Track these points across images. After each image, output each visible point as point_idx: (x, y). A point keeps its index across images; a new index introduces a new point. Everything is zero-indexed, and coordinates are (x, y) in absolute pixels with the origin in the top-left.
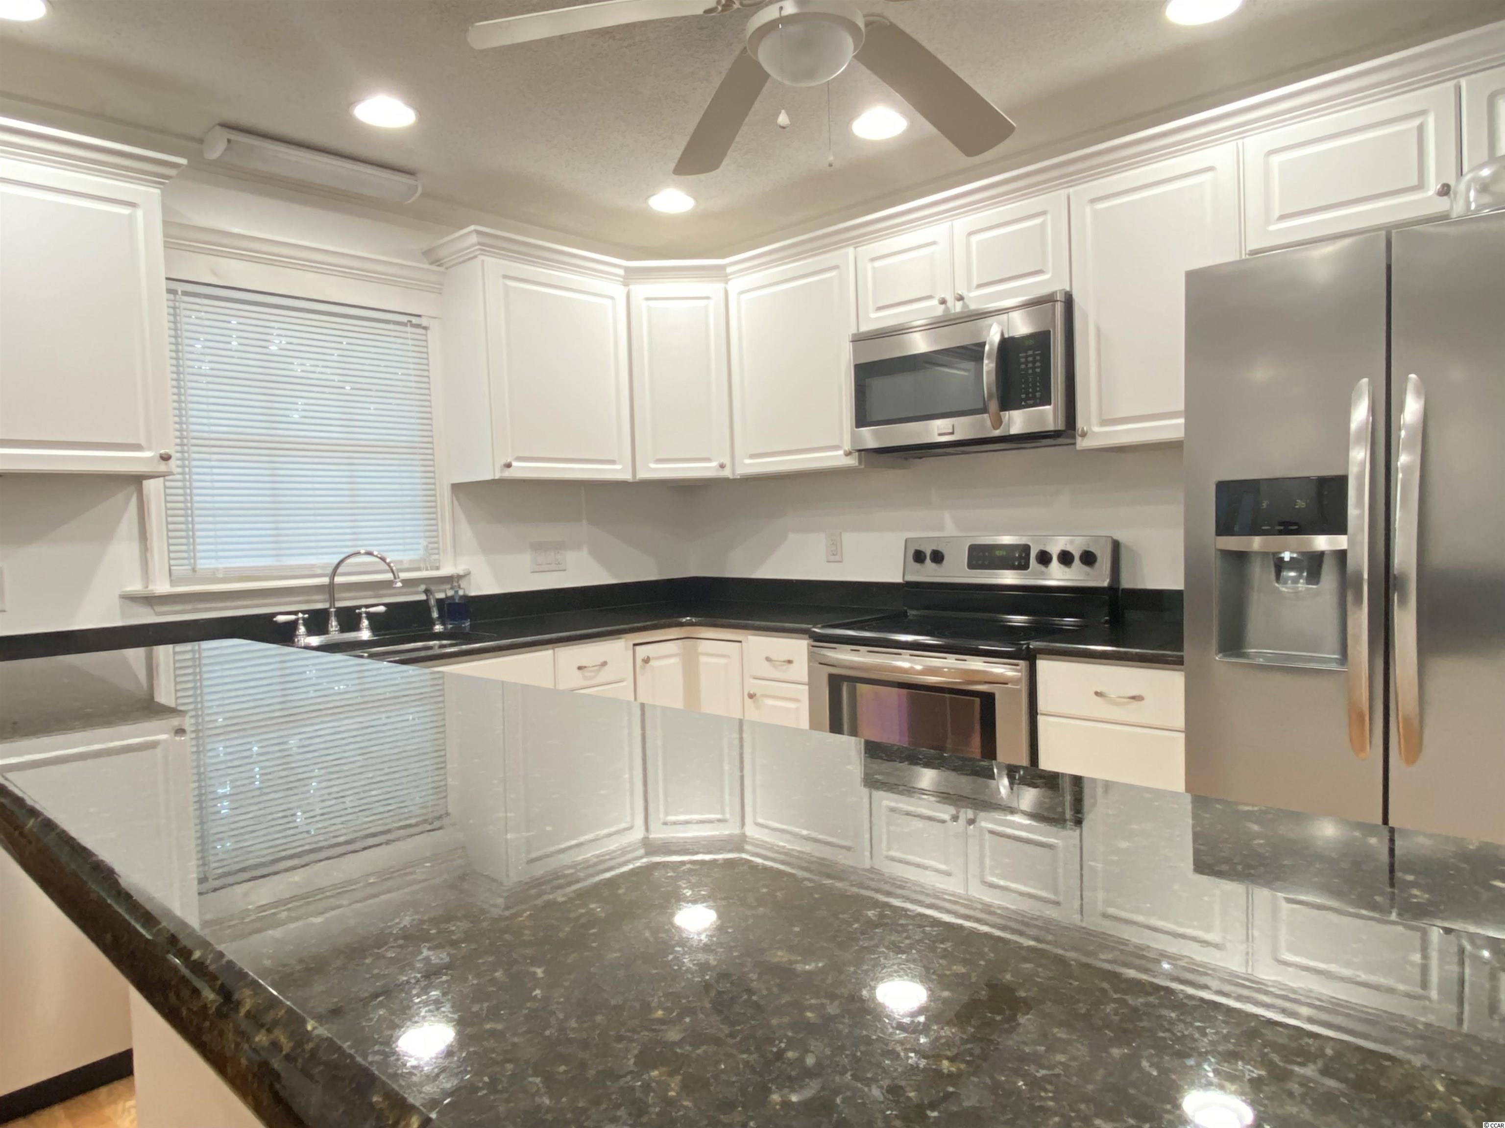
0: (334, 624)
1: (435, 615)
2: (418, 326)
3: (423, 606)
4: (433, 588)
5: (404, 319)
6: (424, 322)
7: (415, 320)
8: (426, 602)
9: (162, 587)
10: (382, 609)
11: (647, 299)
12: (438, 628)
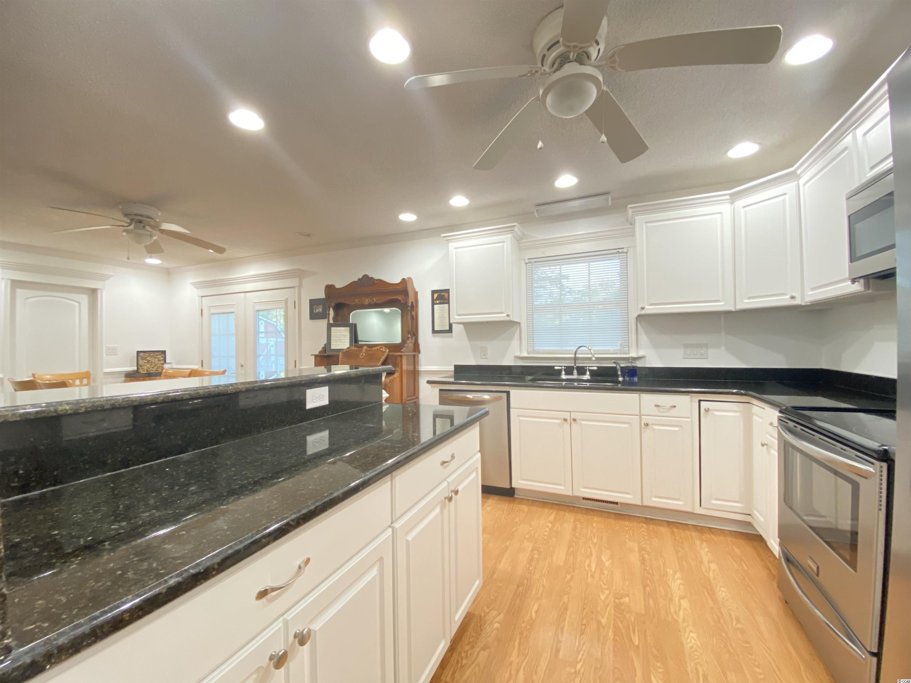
0: (575, 372)
1: (619, 373)
2: (623, 252)
3: (614, 369)
4: (619, 362)
5: (615, 251)
6: (625, 250)
7: (620, 251)
8: (616, 367)
9: (525, 354)
10: (595, 368)
11: (744, 207)
12: (621, 379)
